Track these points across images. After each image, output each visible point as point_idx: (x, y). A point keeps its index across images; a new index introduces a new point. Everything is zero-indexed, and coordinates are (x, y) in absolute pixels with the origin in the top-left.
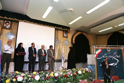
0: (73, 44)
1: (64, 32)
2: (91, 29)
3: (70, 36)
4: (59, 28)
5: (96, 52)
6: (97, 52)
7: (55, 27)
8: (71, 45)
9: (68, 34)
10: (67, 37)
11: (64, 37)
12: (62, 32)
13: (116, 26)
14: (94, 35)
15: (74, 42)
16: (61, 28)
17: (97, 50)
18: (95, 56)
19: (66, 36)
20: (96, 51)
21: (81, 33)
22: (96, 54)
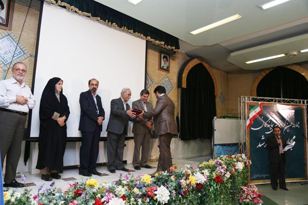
0: (183, 89)
1: (162, 56)
2: (232, 54)
3: (175, 66)
4: (157, 42)
5: (249, 113)
6: (252, 114)
7: (149, 38)
8: (176, 91)
9: (171, 61)
10: (167, 70)
11: (161, 68)
12: (157, 54)
13: (296, 53)
14: (223, 71)
15: (184, 85)
16: (163, 43)
17: (251, 107)
18: (248, 122)
19: (165, 68)
20: (250, 110)
21: (199, 62)
22: (248, 117)
